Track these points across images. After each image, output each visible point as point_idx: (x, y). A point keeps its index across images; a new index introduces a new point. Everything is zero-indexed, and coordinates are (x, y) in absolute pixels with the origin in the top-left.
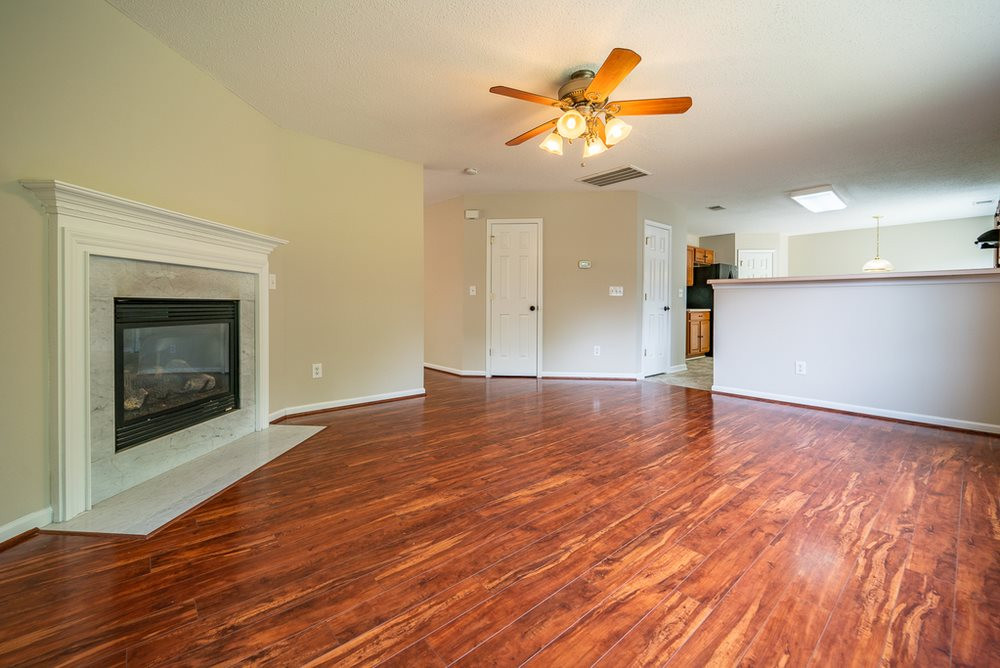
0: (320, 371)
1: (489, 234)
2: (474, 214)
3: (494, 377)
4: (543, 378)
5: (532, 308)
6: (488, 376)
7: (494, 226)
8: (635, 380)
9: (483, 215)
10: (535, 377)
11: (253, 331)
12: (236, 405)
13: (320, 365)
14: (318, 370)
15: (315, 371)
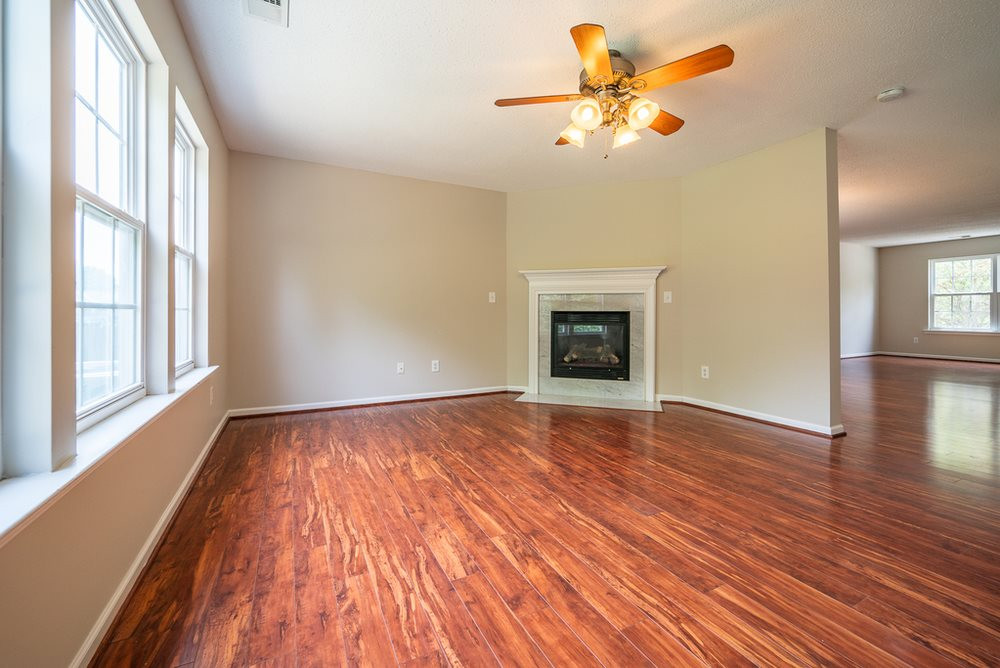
0: (707, 373)
11: (641, 333)
12: (627, 378)
13: (707, 368)
14: (705, 372)
15: (703, 373)
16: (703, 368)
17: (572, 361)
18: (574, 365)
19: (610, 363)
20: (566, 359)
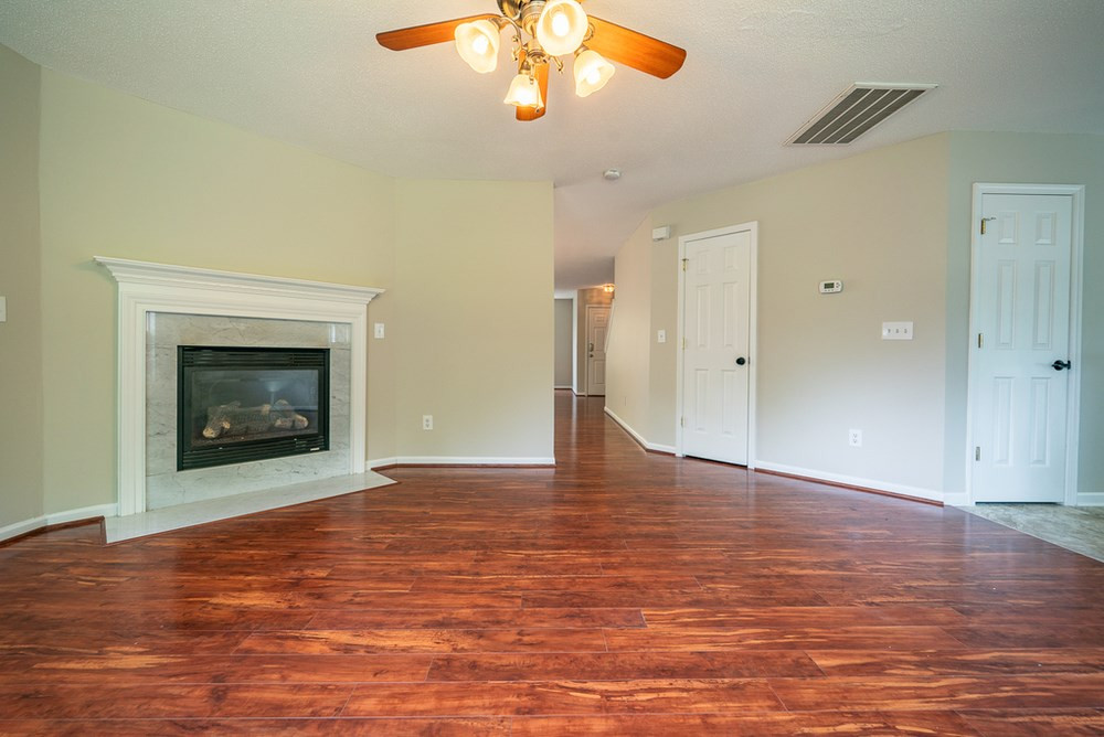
0: (431, 423)
1: (681, 257)
2: (662, 232)
3: (689, 457)
4: (756, 470)
5: (741, 361)
6: (679, 454)
7: (687, 245)
8: (941, 505)
9: (674, 231)
10: (745, 467)
11: (347, 379)
12: (326, 447)
13: (430, 417)
14: (428, 421)
15: (425, 423)
16: (425, 417)
17: (223, 434)
18: (226, 441)
19: (293, 428)
20: (209, 433)
